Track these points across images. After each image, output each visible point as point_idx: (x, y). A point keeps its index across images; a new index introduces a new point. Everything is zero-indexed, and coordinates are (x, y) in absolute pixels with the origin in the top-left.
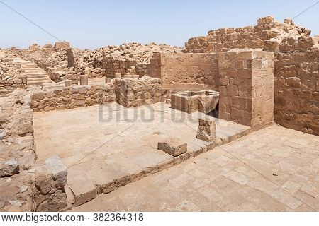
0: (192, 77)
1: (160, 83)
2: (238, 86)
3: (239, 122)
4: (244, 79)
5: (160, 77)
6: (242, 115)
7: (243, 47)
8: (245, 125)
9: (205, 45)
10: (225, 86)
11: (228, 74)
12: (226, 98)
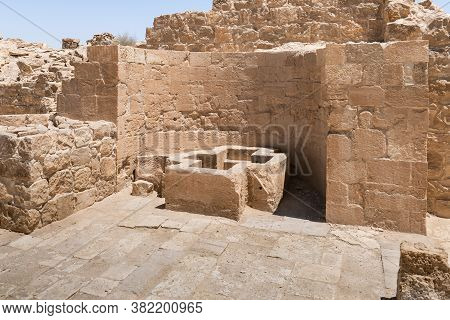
0: (186, 113)
1: (114, 136)
2: (385, 131)
3: (389, 227)
4: (405, 112)
5: (113, 117)
6: (400, 206)
7: (313, 40)
8: (409, 231)
9: (206, 33)
10: (345, 132)
11: (355, 101)
12: (351, 165)
